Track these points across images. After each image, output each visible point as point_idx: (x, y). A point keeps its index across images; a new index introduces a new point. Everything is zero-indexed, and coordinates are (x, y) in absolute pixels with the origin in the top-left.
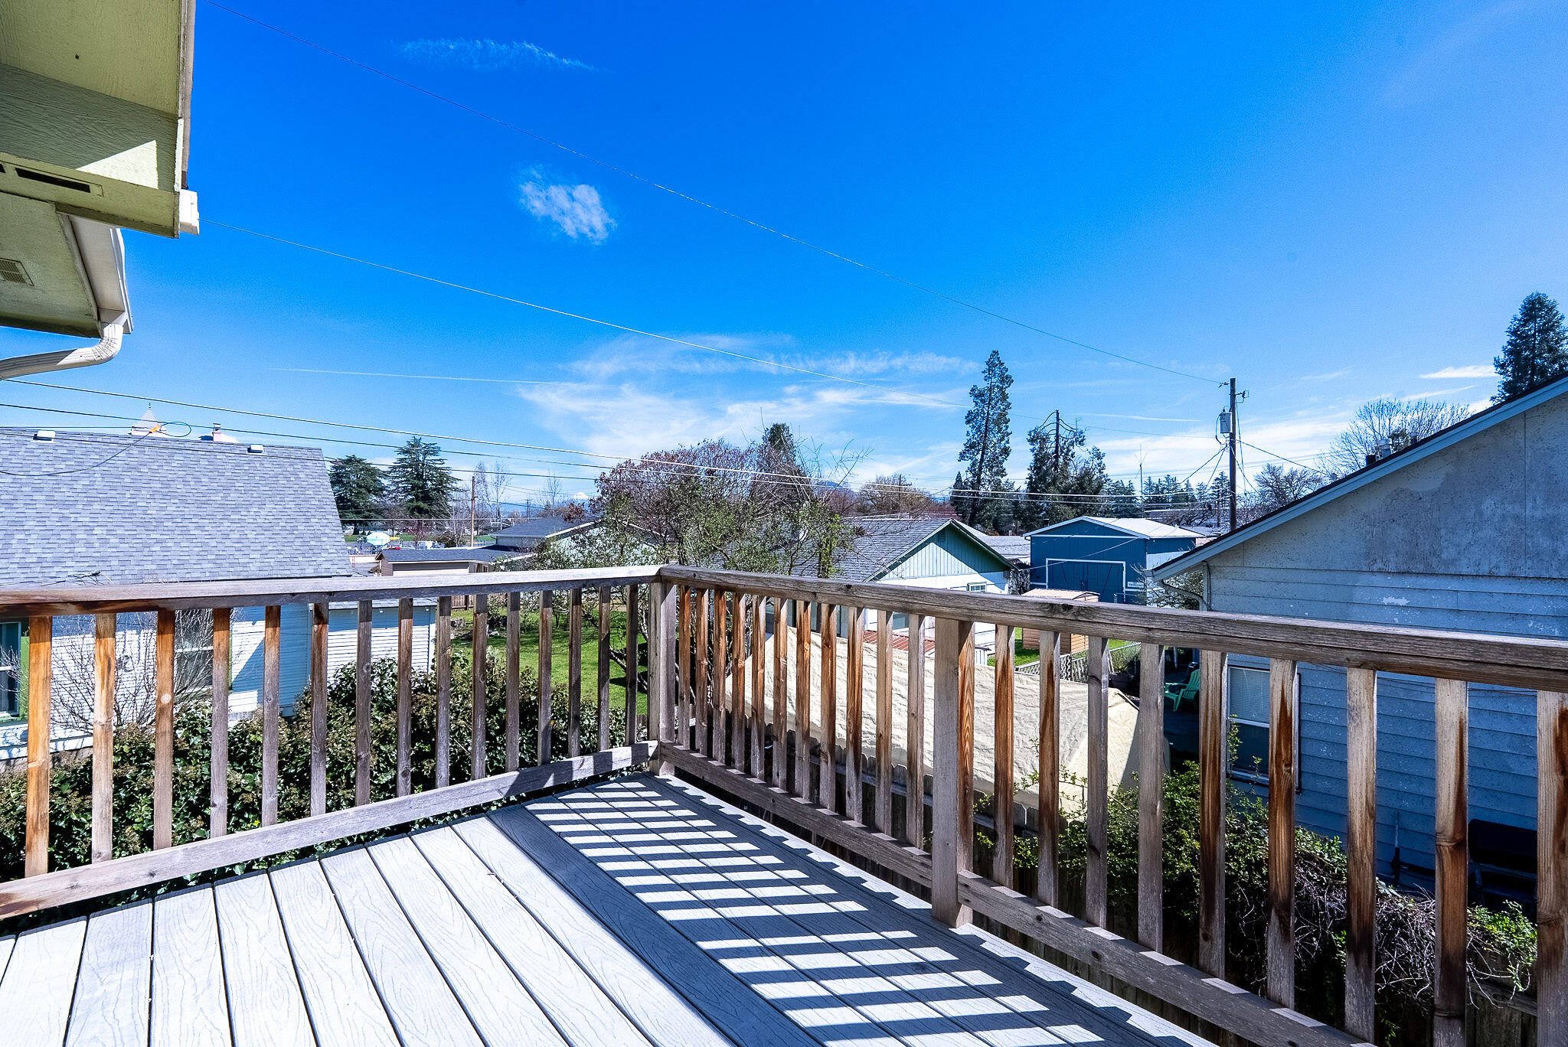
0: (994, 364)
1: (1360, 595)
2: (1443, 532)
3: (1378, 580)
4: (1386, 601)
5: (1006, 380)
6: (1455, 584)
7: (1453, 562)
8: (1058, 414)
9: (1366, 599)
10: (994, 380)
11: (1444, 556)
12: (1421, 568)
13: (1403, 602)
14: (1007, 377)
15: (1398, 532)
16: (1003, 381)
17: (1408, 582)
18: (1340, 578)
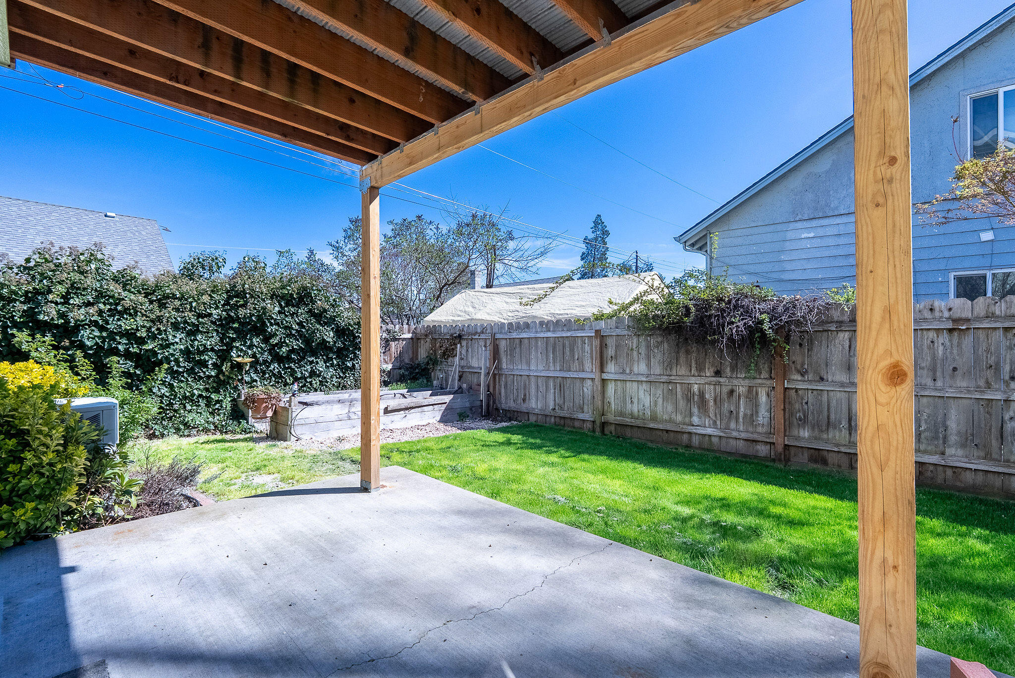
0: (598, 222)
1: (790, 235)
2: (831, 192)
3: (799, 225)
4: (803, 236)
5: (606, 233)
6: (838, 220)
7: (836, 208)
8: (637, 253)
9: (793, 237)
10: (598, 233)
11: (832, 206)
12: (821, 215)
13: (812, 235)
14: (606, 231)
15: (810, 196)
16: (603, 234)
17: (814, 223)
18: (779, 227)
